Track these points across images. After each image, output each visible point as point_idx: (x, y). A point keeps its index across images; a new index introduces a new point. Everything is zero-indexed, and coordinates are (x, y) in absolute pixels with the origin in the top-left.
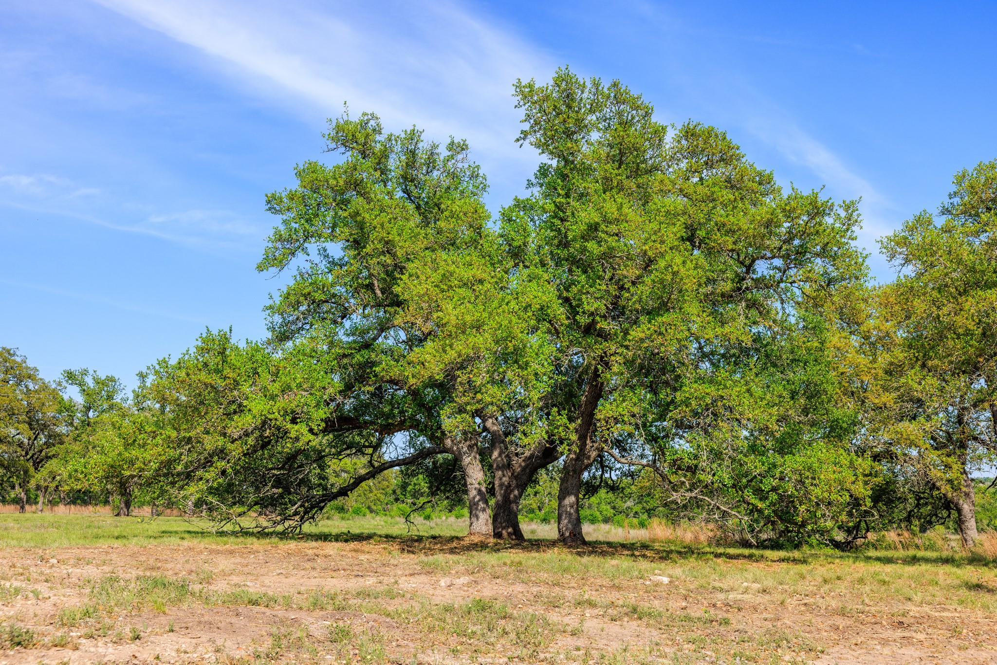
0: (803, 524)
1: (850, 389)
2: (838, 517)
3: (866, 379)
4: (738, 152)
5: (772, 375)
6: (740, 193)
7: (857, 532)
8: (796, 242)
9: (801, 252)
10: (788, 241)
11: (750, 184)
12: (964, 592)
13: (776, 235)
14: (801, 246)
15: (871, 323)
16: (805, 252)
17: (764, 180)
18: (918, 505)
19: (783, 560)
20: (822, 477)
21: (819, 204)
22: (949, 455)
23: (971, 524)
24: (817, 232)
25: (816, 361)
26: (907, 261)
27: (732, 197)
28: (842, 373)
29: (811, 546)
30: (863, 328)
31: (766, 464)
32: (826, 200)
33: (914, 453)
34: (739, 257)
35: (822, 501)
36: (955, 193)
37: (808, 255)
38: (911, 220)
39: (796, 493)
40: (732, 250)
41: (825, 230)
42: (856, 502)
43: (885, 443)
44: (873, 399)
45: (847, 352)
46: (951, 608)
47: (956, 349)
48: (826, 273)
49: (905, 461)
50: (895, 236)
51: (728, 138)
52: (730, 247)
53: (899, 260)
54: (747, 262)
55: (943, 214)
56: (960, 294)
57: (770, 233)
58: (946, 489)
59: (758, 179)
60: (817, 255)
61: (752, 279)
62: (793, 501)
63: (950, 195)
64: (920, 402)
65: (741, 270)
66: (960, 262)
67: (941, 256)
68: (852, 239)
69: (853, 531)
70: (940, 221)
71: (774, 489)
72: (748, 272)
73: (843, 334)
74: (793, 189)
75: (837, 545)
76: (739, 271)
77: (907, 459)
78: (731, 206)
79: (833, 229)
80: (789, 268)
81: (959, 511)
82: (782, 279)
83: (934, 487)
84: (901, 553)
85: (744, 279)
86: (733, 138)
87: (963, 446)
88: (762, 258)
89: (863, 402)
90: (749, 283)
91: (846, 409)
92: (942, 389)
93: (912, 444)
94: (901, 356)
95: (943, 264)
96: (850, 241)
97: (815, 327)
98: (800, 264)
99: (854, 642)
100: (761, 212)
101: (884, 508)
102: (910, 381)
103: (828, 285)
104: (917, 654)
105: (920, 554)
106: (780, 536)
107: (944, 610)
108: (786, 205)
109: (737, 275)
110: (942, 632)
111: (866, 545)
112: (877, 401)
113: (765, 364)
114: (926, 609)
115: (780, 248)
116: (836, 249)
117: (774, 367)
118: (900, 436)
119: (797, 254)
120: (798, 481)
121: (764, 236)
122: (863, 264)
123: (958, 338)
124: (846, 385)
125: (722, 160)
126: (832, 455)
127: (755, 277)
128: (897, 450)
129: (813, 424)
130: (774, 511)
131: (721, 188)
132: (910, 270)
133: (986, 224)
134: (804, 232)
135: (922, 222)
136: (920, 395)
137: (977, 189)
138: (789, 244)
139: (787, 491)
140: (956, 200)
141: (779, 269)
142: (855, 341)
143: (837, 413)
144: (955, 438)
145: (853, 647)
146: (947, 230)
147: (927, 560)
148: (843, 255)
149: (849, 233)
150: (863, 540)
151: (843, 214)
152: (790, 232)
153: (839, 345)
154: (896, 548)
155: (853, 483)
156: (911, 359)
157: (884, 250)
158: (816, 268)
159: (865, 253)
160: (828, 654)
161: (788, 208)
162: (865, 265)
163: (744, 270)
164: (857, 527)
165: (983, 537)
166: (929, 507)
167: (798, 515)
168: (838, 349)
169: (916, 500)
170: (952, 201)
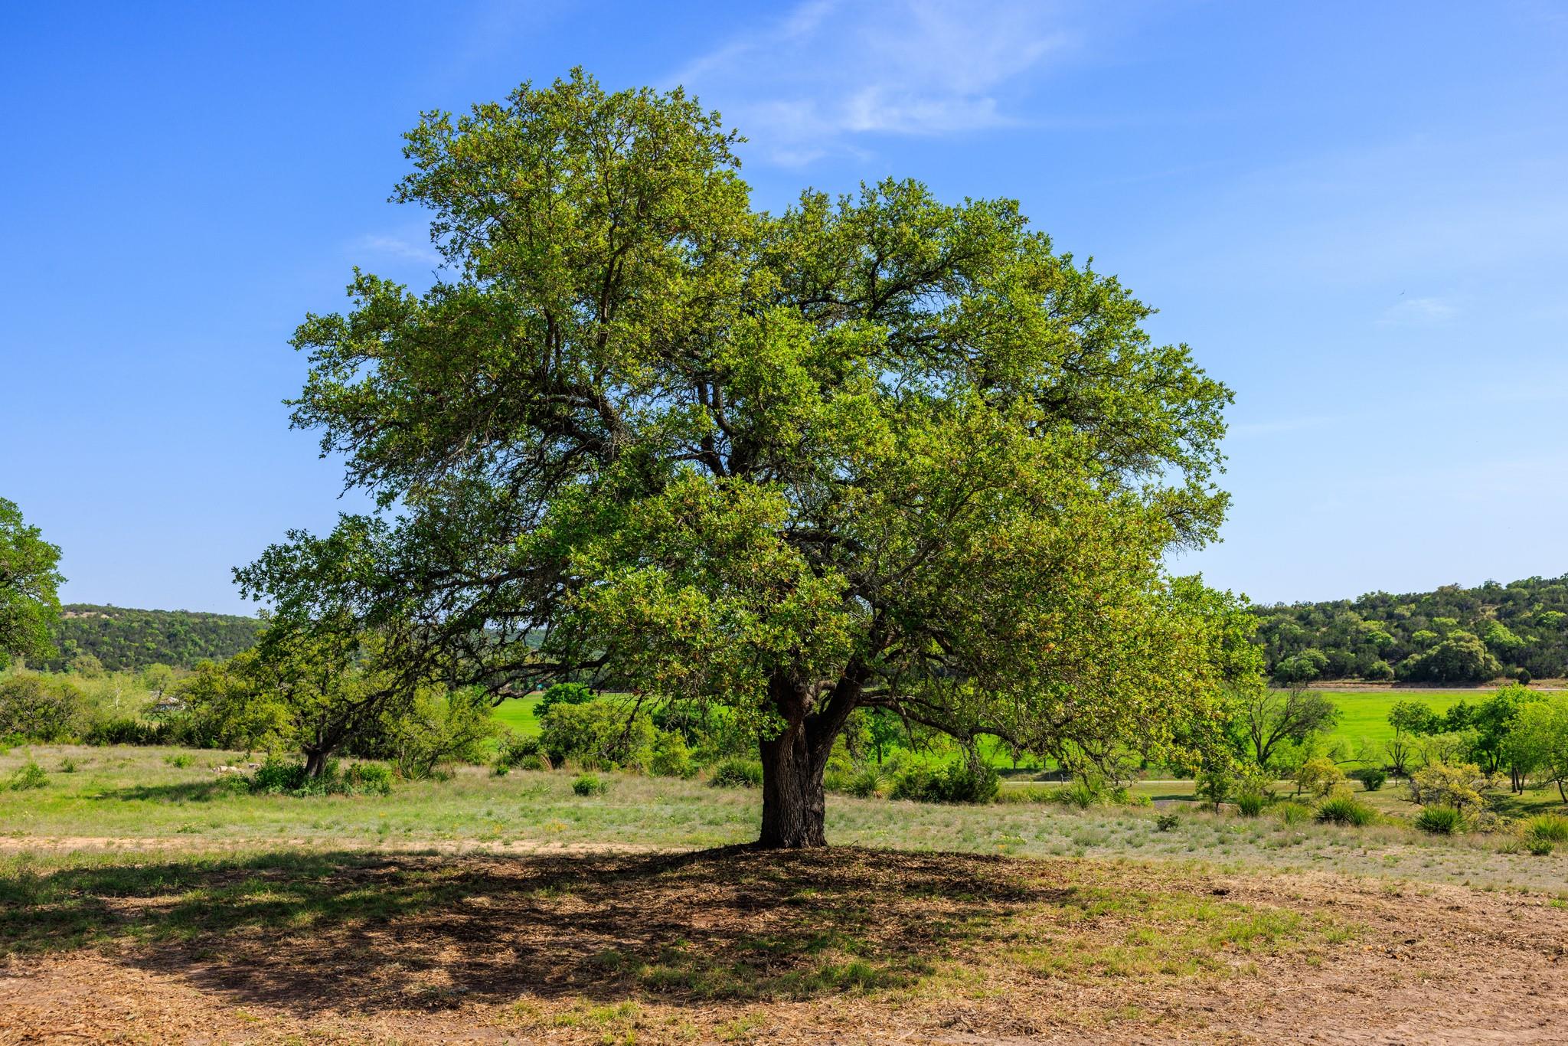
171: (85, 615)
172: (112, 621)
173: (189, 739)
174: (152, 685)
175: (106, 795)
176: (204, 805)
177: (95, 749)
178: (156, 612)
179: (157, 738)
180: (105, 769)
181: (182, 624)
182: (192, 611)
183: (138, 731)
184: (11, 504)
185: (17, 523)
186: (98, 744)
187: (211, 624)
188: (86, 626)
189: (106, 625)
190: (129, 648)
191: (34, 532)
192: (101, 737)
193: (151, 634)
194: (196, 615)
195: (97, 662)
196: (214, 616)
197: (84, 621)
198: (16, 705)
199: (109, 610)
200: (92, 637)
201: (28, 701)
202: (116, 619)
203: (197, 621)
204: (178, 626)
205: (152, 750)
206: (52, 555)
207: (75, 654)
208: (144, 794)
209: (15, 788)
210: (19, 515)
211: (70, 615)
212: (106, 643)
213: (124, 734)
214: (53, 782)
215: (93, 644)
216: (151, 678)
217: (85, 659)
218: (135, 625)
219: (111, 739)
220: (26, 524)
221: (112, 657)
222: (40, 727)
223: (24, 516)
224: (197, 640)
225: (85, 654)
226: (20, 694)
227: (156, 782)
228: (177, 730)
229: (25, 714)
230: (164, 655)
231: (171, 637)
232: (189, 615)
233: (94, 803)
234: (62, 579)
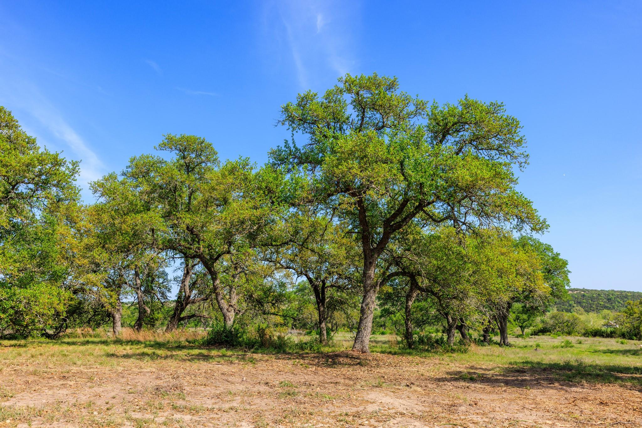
0: (27, 326)
1: (66, 256)
2: (46, 322)
3: (75, 251)
4: (17, 124)
5: (22, 245)
6: (15, 146)
7: (61, 329)
8: (43, 177)
9: (46, 182)
10: (39, 176)
11: (22, 142)
12: (104, 358)
13: (32, 171)
14: (46, 180)
15: (82, 223)
16: (48, 183)
17: (31, 142)
18: (94, 315)
19: (12, 346)
20: (41, 301)
21: (58, 160)
22: (112, 291)
23: (119, 324)
24: (56, 174)
25: (49, 240)
26: (102, 195)
27: (9, 147)
28: (63, 247)
29: (33, 337)
30: (78, 225)
31: (9, 294)
32: (62, 158)
33: (95, 289)
34: (8, 180)
35: (39, 314)
36: (129, 166)
37: (49, 185)
38: (107, 175)
39: (25, 309)
40: (5, 176)
41: (60, 174)
42: (57, 314)
43: (80, 284)
44: (77, 262)
45: (67, 236)
46: (94, 366)
47: (120, 240)
48: (58, 195)
49: (90, 293)
50: (98, 182)
51: (12, 115)
52: (4, 174)
53: (98, 194)
54: (13, 184)
55: (123, 175)
56: (125, 214)
57: (29, 170)
58: (108, 307)
59: (27, 140)
60: (54, 186)
61: (15, 193)
62: (22, 314)
63: (127, 167)
64: (98, 265)
65: (9, 187)
66: (127, 198)
67: (118, 195)
68: (74, 180)
69: (59, 329)
70: (121, 178)
71: (12, 308)
72: (13, 189)
73: (67, 228)
74: (45, 149)
75: (48, 336)
76: (8, 187)
77: (91, 292)
78: (8, 152)
79: (64, 174)
80: (37, 190)
81: (114, 318)
82: (32, 195)
83: (103, 306)
84: (82, 339)
85: (10, 192)
86: (15, 115)
87: (120, 287)
88: (22, 182)
89: (72, 263)
90: (12, 195)
91: (61, 266)
92: (110, 259)
93: (95, 285)
94: (93, 241)
95: (119, 198)
96: (72, 181)
97: (51, 222)
98: (44, 189)
99: (34, 389)
100: (25, 159)
101: (77, 316)
102: (95, 254)
103: (58, 202)
104: (67, 392)
105: (91, 339)
106: (16, 332)
107: (90, 368)
108: (40, 157)
109: (6, 190)
110: (84, 379)
111: (64, 336)
112: (79, 263)
113: (19, 239)
114: (82, 368)
115: (34, 179)
116: (64, 184)
117: (24, 241)
118: (88, 281)
119: (43, 183)
120: (27, 303)
121: (25, 171)
122: (78, 193)
123: (122, 235)
124: (64, 253)
125: (7, 126)
126: (48, 290)
127: (17, 192)
128: (87, 288)
129: (43, 273)
130: (10, 319)
131: (3, 141)
132: (103, 200)
133: (140, 183)
134: (48, 173)
135: (112, 177)
136: (99, 261)
137: (139, 166)
138: (39, 177)
139: (20, 308)
140: (130, 170)
141: (31, 189)
142: (73, 231)
143: (57, 268)
144: (116, 282)
145: (32, 392)
146: (123, 183)
147: (93, 343)
148: (68, 188)
149: (73, 177)
150: (63, 333)
151: (71, 167)
152: (40, 172)
153: (63, 233)
154: (79, 337)
155: (58, 304)
156: (97, 243)
157: (91, 188)
158: (53, 192)
159: (79, 188)
160: (15, 397)
161: (40, 159)
162: (79, 194)
163: (11, 187)
164: (61, 327)
165: (124, 330)
166: (100, 316)
167: (24, 321)
168: (63, 235)
169: (94, 312)
170: (127, 170)
171: (575, 292)
172: (586, 294)
173: (623, 336)
174: (604, 318)
175: (596, 351)
176: (637, 357)
177: (587, 338)
178: (602, 290)
179: (611, 335)
180: (593, 343)
181: (613, 295)
182: (616, 290)
183: (603, 332)
184: (549, 246)
185: (552, 252)
186: (588, 337)
187: (624, 295)
188: (576, 296)
189: (584, 296)
190: (593, 304)
191: (558, 254)
192: (589, 334)
193: (601, 299)
194: (618, 291)
195: (582, 310)
196: (625, 292)
197: (575, 294)
198: (557, 322)
199: (584, 290)
200: (579, 300)
201: (560, 321)
202: (587, 293)
203: (618, 294)
204: (611, 296)
205: (609, 339)
206: (565, 263)
207: (574, 306)
208: (612, 352)
209: (562, 347)
210: (552, 249)
211: (570, 292)
212: (584, 302)
213: (597, 333)
214: (575, 346)
215: (580, 303)
216: (603, 315)
217: (578, 308)
218: (594, 295)
219: (593, 335)
220: (555, 251)
221: (587, 307)
222: (566, 330)
223: (554, 249)
224: (619, 300)
225: (577, 306)
226: (557, 318)
227: (614, 348)
228: (618, 332)
229: (560, 325)
230: (607, 307)
231: (609, 300)
232: (615, 292)
233: (592, 354)
234: (570, 272)
